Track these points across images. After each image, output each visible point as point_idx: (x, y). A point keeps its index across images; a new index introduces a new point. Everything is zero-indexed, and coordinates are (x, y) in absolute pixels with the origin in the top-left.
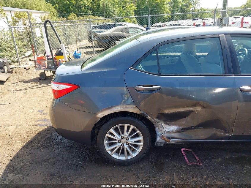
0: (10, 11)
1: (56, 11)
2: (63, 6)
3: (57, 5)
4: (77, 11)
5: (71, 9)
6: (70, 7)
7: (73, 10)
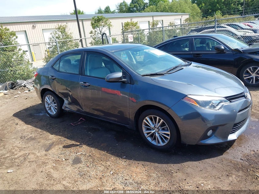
0: (153, 16)
1: (200, 11)
2: (210, 5)
3: (203, 4)
4: (225, 8)
5: (217, 7)
6: (217, 5)
7: (220, 8)
